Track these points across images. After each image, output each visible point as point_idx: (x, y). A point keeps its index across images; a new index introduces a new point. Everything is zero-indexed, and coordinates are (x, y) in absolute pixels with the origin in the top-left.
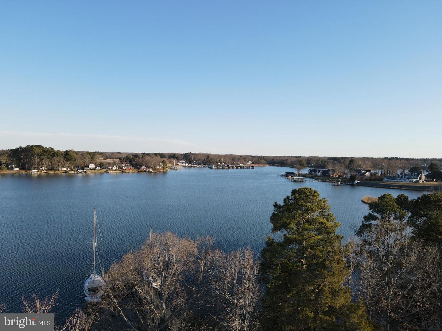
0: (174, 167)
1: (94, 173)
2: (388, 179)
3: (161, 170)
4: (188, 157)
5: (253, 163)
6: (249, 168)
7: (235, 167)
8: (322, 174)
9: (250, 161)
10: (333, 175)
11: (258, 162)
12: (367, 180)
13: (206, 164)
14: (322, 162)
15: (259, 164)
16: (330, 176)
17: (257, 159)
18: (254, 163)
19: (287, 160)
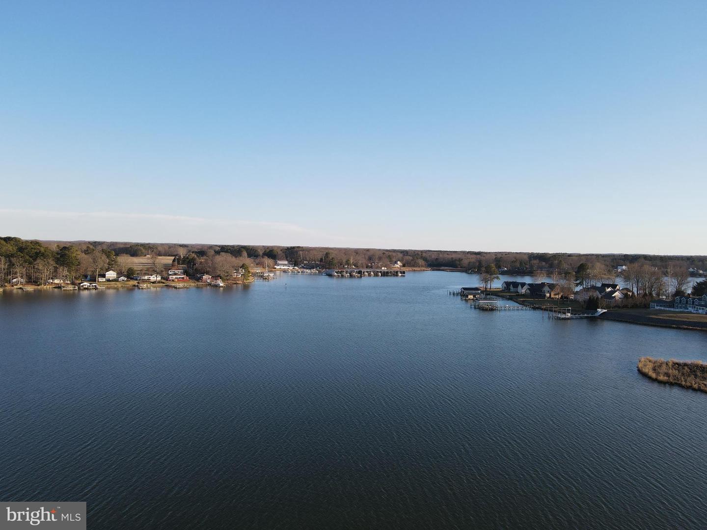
0: (265, 275)
1: (115, 288)
2: (661, 306)
3: (239, 282)
4: (293, 255)
5: (404, 266)
6: (397, 275)
7: (372, 273)
8: (529, 292)
9: (399, 262)
10: (550, 295)
11: (412, 262)
12: (619, 307)
13: (323, 267)
14: (521, 263)
15: (414, 266)
16: (545, 296)
17: (411, 258)
18: (406, 265)
19: (460, 260)
